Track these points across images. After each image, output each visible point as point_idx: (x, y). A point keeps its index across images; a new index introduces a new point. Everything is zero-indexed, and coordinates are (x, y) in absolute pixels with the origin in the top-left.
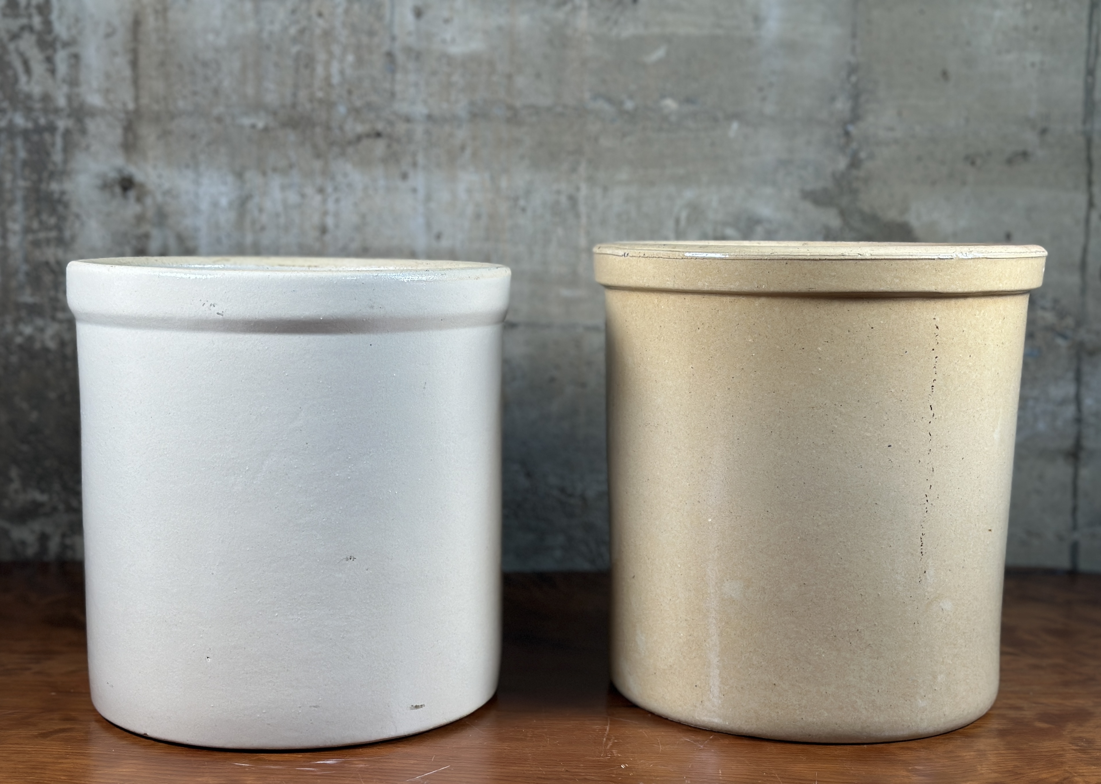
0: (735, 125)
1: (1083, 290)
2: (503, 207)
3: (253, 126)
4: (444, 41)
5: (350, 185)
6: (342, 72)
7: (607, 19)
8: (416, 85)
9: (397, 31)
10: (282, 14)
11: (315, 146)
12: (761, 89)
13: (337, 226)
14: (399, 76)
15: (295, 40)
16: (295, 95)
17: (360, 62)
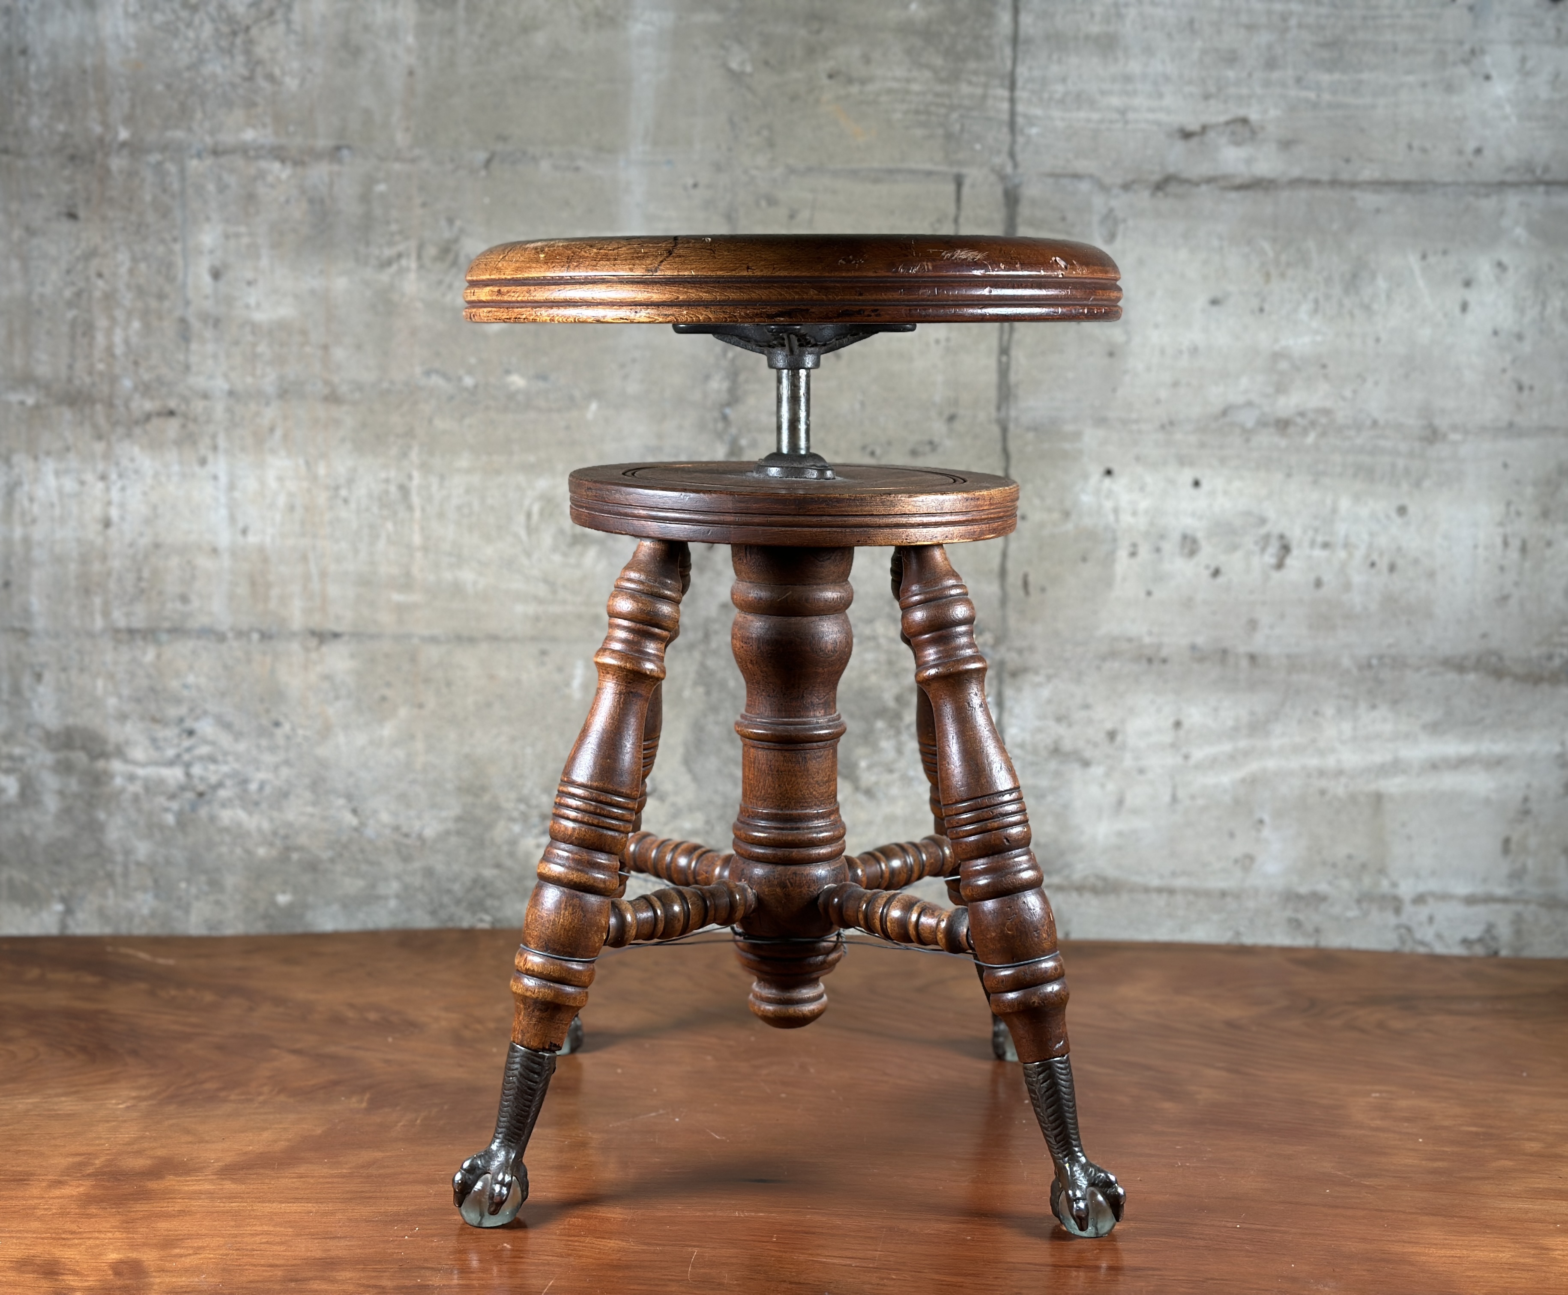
0: (594, 406)
1: (1004, 601)
2: (322, 498)
3: (22, 403)
4: (247, 306)
5: (137, 472)
6: (127, 342)
7: (440, 282)
8: (215, 356)
9: (191, 294)
10: (54, 275)
11: (95, 426)
12: (622, 366)
13: (122, 518)
14: (194, 346)
15: (70, 304)
16: (70, 367)
17: (147, 328)
